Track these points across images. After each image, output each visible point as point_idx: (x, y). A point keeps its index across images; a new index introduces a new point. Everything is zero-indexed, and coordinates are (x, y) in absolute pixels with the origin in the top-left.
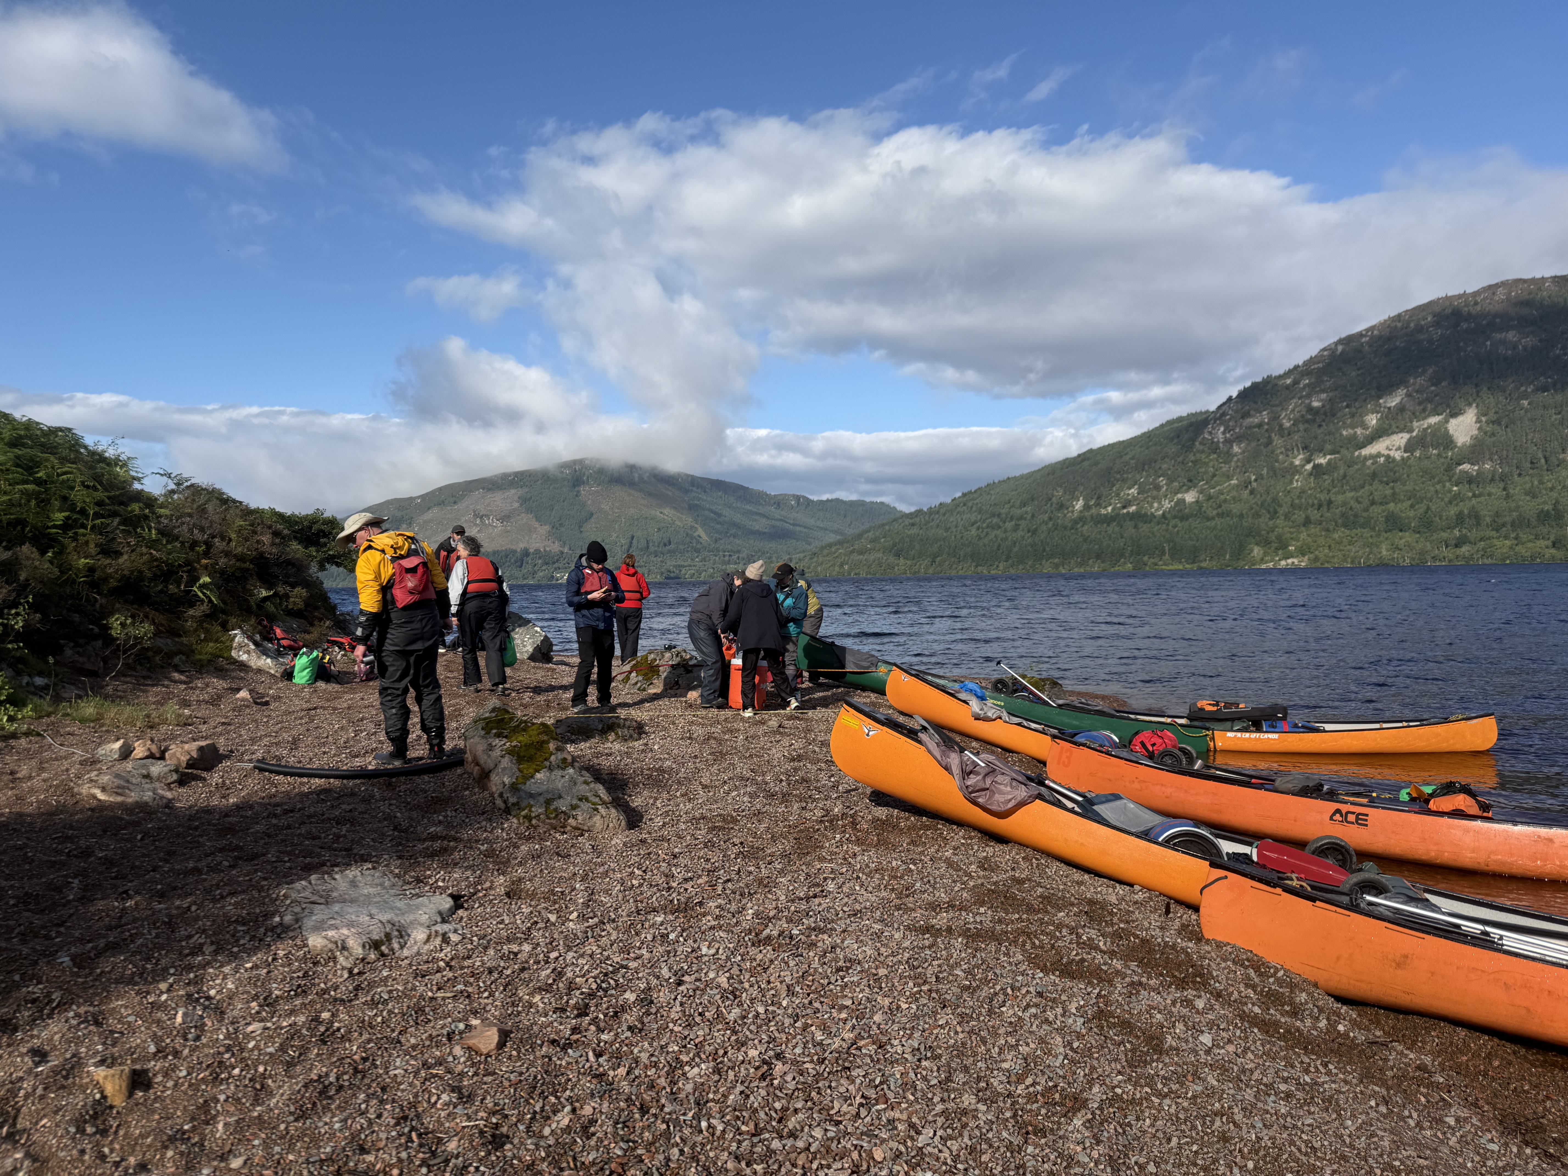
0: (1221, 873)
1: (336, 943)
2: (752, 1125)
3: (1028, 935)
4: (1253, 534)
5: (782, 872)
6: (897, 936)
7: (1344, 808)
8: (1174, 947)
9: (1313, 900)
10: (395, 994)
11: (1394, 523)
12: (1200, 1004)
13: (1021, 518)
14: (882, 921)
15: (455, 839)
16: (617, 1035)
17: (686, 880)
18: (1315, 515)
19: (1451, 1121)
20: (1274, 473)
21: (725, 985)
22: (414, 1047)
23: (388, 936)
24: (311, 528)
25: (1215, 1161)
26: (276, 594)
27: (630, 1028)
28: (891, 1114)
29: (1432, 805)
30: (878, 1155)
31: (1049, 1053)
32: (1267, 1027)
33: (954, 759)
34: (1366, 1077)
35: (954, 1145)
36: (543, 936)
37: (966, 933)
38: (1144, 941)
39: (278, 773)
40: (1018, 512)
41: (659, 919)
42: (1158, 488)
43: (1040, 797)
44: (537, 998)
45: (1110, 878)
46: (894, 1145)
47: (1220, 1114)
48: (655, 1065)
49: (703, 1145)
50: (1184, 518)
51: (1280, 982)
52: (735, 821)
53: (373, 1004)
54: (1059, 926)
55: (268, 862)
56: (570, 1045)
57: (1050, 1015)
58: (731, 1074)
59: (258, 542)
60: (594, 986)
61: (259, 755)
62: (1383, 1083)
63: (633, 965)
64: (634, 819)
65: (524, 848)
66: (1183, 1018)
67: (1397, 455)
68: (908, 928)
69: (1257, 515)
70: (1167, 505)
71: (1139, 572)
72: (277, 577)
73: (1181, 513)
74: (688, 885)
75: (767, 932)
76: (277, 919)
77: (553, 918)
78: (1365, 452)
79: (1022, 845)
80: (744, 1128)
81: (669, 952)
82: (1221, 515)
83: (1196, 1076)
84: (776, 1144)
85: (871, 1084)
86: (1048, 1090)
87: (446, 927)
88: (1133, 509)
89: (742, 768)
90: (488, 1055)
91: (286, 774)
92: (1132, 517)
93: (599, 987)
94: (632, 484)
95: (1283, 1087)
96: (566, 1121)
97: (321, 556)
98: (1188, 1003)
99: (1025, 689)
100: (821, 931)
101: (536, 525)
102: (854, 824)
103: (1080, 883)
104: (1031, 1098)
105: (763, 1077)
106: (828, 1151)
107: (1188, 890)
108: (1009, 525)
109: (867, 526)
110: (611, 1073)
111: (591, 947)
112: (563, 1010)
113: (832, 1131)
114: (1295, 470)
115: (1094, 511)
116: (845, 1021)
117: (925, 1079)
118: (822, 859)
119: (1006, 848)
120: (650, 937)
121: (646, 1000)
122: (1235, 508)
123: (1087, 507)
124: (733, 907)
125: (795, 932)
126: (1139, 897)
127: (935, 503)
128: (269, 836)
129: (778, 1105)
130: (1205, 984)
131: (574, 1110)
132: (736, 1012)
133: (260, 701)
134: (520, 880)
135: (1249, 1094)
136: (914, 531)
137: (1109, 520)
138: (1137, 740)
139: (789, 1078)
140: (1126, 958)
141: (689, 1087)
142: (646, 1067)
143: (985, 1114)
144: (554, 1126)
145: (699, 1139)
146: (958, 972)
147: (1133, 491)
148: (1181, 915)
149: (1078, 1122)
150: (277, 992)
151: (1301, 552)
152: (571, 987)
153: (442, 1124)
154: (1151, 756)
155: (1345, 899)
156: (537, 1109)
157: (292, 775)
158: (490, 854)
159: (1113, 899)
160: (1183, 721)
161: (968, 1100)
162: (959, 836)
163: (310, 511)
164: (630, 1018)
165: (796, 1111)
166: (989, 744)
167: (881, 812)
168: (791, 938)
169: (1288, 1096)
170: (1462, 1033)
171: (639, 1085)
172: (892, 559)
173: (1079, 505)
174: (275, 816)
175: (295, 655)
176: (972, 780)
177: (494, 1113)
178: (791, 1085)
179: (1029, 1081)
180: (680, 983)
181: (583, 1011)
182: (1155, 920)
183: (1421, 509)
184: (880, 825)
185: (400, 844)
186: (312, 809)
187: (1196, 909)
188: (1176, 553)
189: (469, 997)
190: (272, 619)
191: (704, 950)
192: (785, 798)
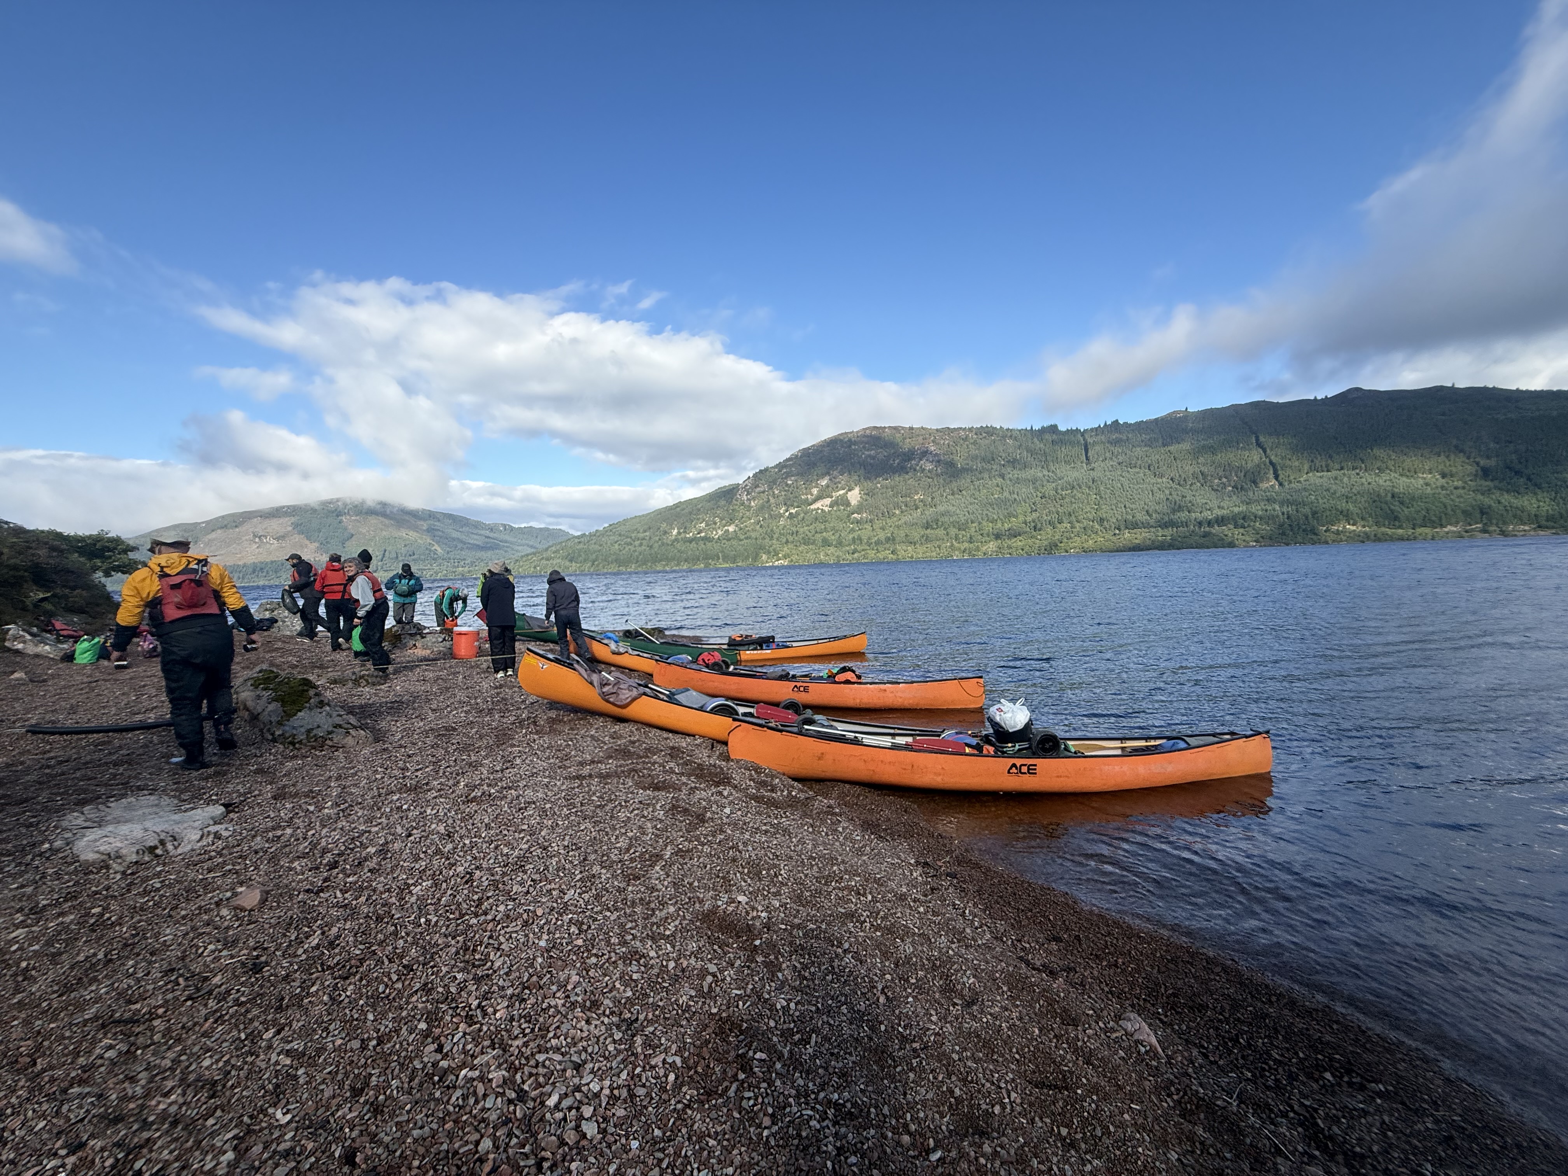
0: (738, 723)
1: (109, 855)
2: (457, 913)
3: (636, 771)
4: (761, 548)
5: (486, 757)
6: (558, 783)
7: (798, 684)
8: (714, 766)
9: (781, 731)
10: (167, 882)
11: (826, 543)
12: (725, 793)
13: (644, 539)
14: (549, 777)
15: (228, 765)
16: (360, 877)
17: (417, 770)
18: (790, 538)
19: (840, 829)
20: (771, 516)
21: (443, 831)
22: (184, 917)
23: (162, 842)
24: (95, 545)
25: (728, 872)
26: (54, 596)
27: (370, 871)
28: (549, 887)
29: (837, 679)
30: (540, 912)
31: (644, 834)
32: (757, 799)
33: (595, 678)
34: (805, 815)
35: (586, 896)
36: (304, 822)
37: (600, 776)
38: (699, 765)
39: (53, 733)
40: (641, 535)
41: (395, 798)
42: (715, 523)
43: (645, 694)
44: (296, 864)
45: (683, 734)
46: (550, 904)
47: (732, 848)
48: (389, 890)
49: (421, 933)
50: (729, 540)
51: (766, 775)
52: (454, 729)
53: (146, 893)
54: (654, 764)
55: (38, 803)
56: (322, 891)
57: (646, 813)
58: (444, 885)
59: (33, 555)
60: (343, 848)
61: (33, 722)
62: (811, 817)
63: (375, 829)
64: (379, 737)
65: (289, 764)
66: (716, 802)
67: (826, 509)
68: (566, 778)
69: (764, 538)
70: (720, 532)
71: (707, 569)
72: (55, 582)
73: (727, 537)
74: (419, 773)
75: (473, 794)
76: (47, 846)
77: (312, 808)
78: (812, 507)
79: (636, 722)
80: (452, 916)
81: (402, 818)
82: (747, 538)
83: (722, 831)
84: (474, 921)
85: (538, 872)
86: (642, 854)
87: (217, 828)
88: (703, 534)
89: (461, 695)
90: (252, 910)
91: (61, 734)
92: (702, 539)
93: (347, 848)
94: (384, 515)
95: (764, 828)
96: (316, 941)
97: (105, 566)
98: (721, 793)
99: (642, 635)
100: (510, 788)
101: (308, 542)
102: (535, 723)
103: (667, 739)
104: (632, 860)
105: (466, 882)
106: (508, 916)
107: (720, 734)
108: (637, 543)
109: (551, 543)
110: (354, 902)
111: (343, 823)
112: (317, 868)
113: (511, 904)
114: (781, 516)
115: (683, 535)
116: (523, 838)
117: (571, 862)
118: (513, 746)
119: (626, 725)
120: (388, 810)
121: (383, 851)
122: (753, 535)
123: (679, 533)
124: (451, 782)
125: (493, 791)
126: (699, 741)
127: (593, 530)
128: (40, 783)
129: (476, 897)
130: (729, 783)
131: (323, 933)
132: (450, 846)
133: (36, 680)
134: (284, 786)
135: (747, 836)
136: (581, 546)
137: (690, 541)
138: (700, 658)
139: (484, 879)
140: (689, 776)
141: (413, 899)
142: (381, 893)
143: (605, 874)
144: (306, 946)
145: (419, 930)
146: (594, 798)
147: (703, 525)
148: (719, 748)
149: (657, 868)
150: (45, 902)
151: (785, 557)
152: (325, 851)
153: (208, 966)
154: (707, 666)
155: (795, 730)
156: (293, 938)
157: (67, 733)
158: (260, 771)
159: (684, 745)
160: (725, 647)
161: (596, 869)
162: (600, 722)
163: (96, 533)
164: (372, 864)
165: (488, 898)
166: (620, 668)
167: (553, 714)
168: (490, 796)
169: (766, 832)
170: (847, 786)
171: (375, 906)
172: (568, 563)
173: (675, 532)
174: (48, 767)
175: (76, 642)
176: (605, 689)
177: (255, 949)
178: (486, 883)
179: (632, 851)
180: (410, 835)
181: (333, 865)
182: (706, 753)
183: (837, 535)
184: (552, 721)
185: (174, 774)
186: (88, 758)
187: (725, 743)
188: (726, 558)
189: (236, 873)
190: (51, 615)
191: (429, 811)
192: (490, 712)
